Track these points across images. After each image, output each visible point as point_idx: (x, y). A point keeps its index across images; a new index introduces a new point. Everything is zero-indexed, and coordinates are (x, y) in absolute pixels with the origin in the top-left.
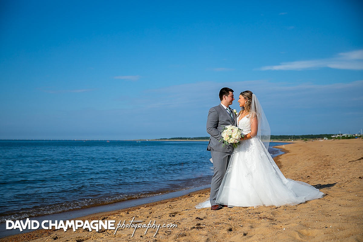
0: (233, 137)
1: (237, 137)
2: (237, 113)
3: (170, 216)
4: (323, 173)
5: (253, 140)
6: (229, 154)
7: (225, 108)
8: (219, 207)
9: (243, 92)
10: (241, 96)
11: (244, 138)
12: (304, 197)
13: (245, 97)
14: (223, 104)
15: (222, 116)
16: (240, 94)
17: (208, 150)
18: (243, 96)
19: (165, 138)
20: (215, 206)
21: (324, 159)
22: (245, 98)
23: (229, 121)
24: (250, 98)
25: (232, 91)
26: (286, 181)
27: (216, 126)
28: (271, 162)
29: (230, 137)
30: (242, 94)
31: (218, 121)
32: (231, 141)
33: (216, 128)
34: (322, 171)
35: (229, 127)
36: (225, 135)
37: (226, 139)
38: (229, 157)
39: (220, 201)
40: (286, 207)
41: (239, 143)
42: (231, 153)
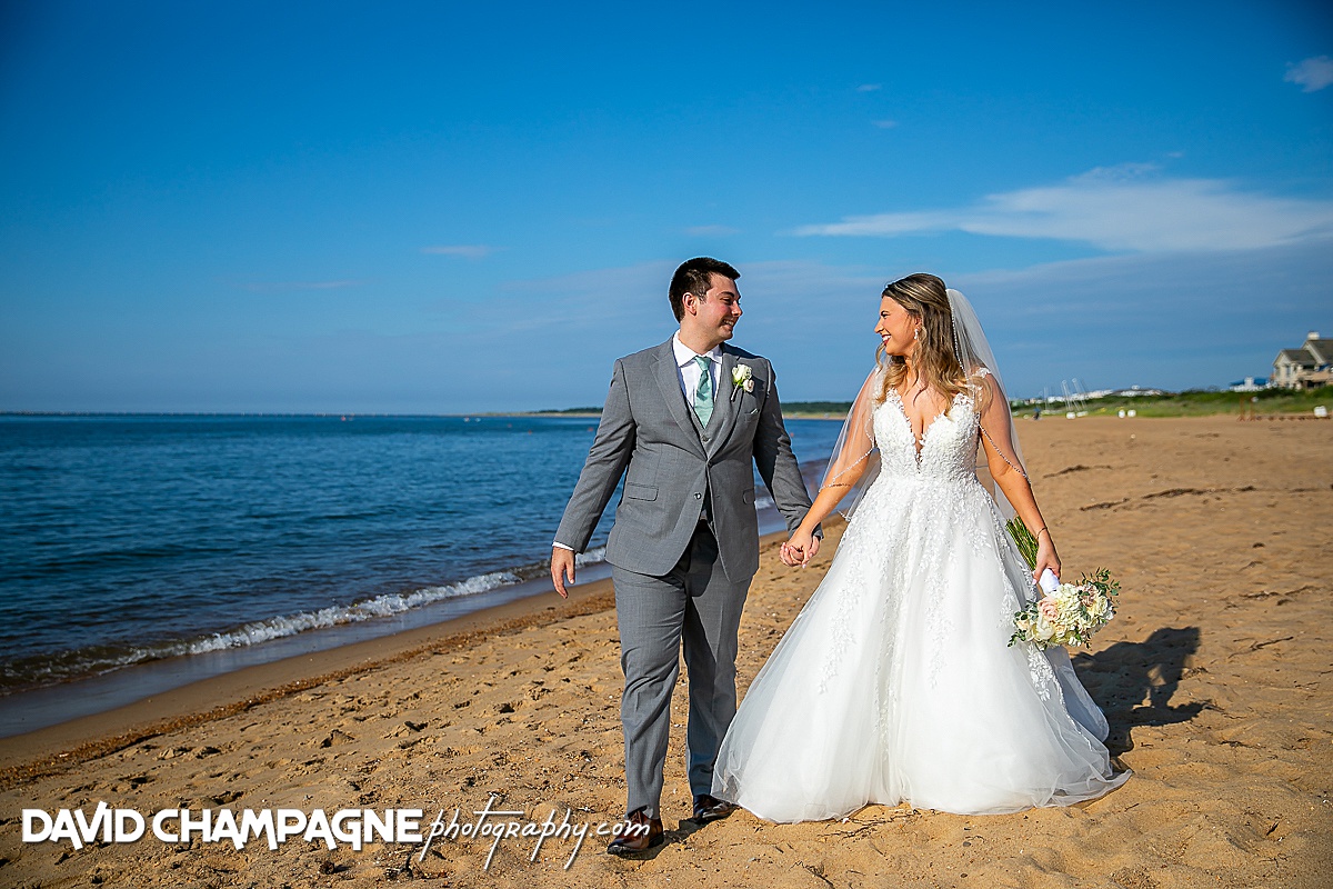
9: (900, 283)
10: (889, 303)
13: (912, 305)
16: (885, 293)
18: (901, 303)
19: (552, 408)
22: (913, 312)
30: (891, 291)
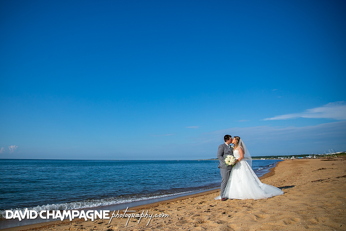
0: (231, 162)
1: (233, 162)
2: (233, 148)
3: (199, 204)
4: (294, 178)
5: (242, 162)
6: (230, 170)
7: (228, 145)
8: (225, 199)
11: (237, 162)
12: (271, 194)
14: (226, 143)
15: (225, 149)
17: (218, 168)
20: (223, 199)
21: (299, 170)
23: (229, 152)
24: (239, 140)
25: (231, 136)
26: (261, 184)
27: (222, 155)
28: (252, 174)
29: (229, 162)
31: (224, 152)
32: (230, 164)
33: (222, 156)
34: (294, 177)
35: (228, 156)
36: (226, 160)
37: (227, 163)
38: (230, 171)
39: (226, 196)
40: (261, 200)
41: (235, 164)
42: (231, 169)
